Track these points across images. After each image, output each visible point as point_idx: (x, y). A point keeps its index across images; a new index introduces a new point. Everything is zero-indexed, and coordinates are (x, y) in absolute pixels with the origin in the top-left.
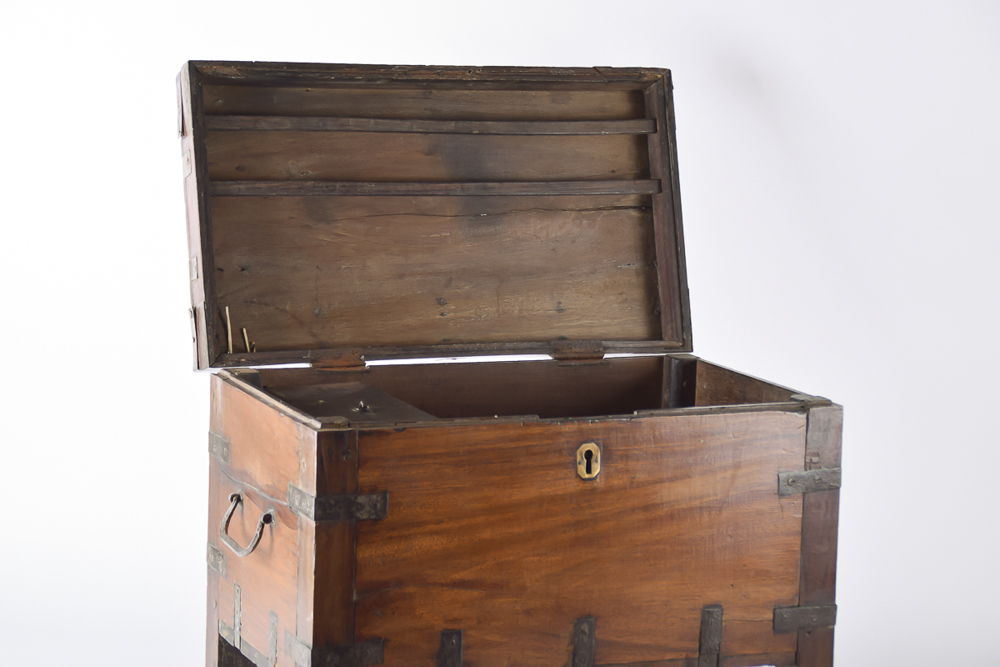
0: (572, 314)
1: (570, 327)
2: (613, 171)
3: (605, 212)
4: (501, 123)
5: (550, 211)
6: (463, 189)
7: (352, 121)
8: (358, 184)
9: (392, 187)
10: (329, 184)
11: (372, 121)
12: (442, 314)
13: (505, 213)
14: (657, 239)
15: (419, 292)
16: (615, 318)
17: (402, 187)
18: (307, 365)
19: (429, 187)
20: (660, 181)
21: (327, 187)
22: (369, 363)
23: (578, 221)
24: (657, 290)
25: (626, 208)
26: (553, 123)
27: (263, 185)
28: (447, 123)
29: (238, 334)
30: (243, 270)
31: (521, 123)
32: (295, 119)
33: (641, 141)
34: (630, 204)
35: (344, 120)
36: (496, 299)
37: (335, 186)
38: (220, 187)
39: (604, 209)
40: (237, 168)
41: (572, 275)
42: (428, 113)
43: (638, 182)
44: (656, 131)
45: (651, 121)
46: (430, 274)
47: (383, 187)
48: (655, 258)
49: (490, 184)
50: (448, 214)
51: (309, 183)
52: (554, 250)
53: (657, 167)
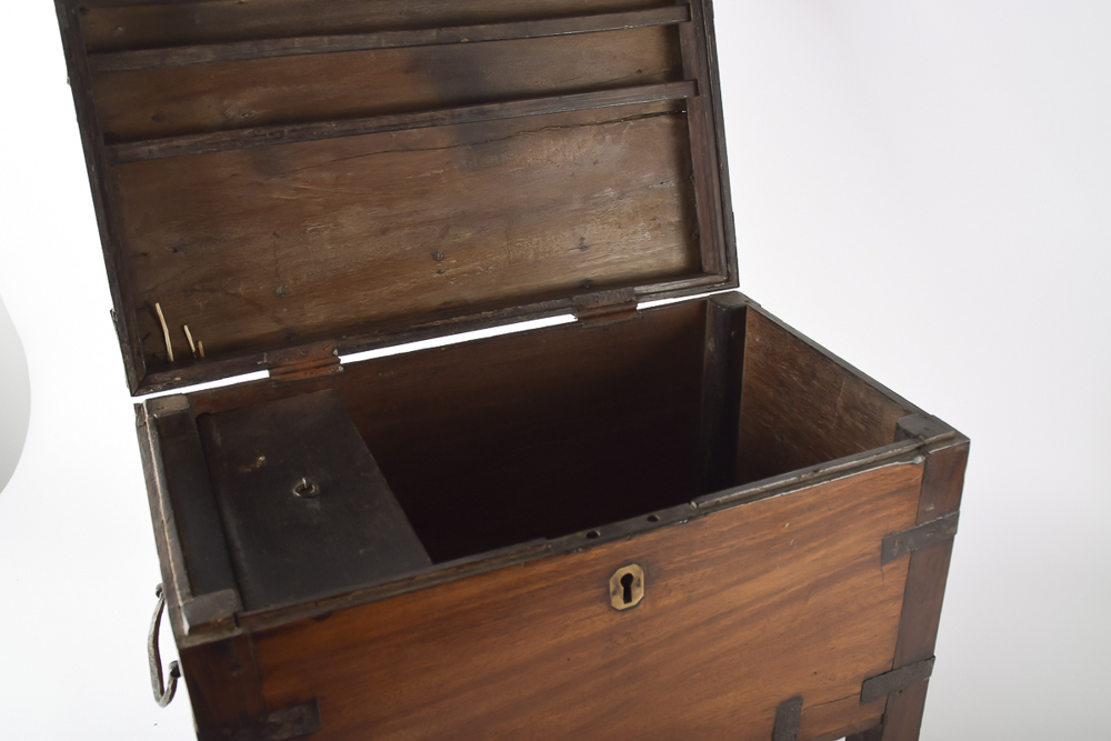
0: (597, 250)
1: (596, 266)
2: (640, 71)
3: (632, 123)
4: (496, 26)
5: (566, 127)
6: (453, 116)
7: (298, 42)
8: (313, 125)
9: (359, 123)
10: (274, 130)
11: (326, 39)
12: (439, 272)
13: (510, 137)
14: (693, 150)
15: (409, 248)
16: (648, 249)
17: (373, 123)
18: (264, 374)
19: (408, 118)
20: (696, 81)
21: (271, 134)
22: (345, 359)
23: (600, 137)
24: (695, 210)
25: (657, 115)
26: (563, 21)
27: (183, 142)
28: (426, 32)
29: (178, 334)
30: (176, 251)
31: (522, 24)
32: (219, 47)
33: (671, 33)
34: (661, 109)
35: (286, 42)
36: (505, 244)
37: (282, 132)
38: (123, 150)
39: (631, 119)
40: (153, 118)
41: (595, 204)
42: (404, 17)
43: (670, 85)
44: (689, 19)
45: (684, 8)
46: (421, 224)
47: (347, 126)
48: (691, 172)
49: (487, 107)
50: (439, 145)
51: (247, 132)
52: (573, 175)
53: (692, 63)
